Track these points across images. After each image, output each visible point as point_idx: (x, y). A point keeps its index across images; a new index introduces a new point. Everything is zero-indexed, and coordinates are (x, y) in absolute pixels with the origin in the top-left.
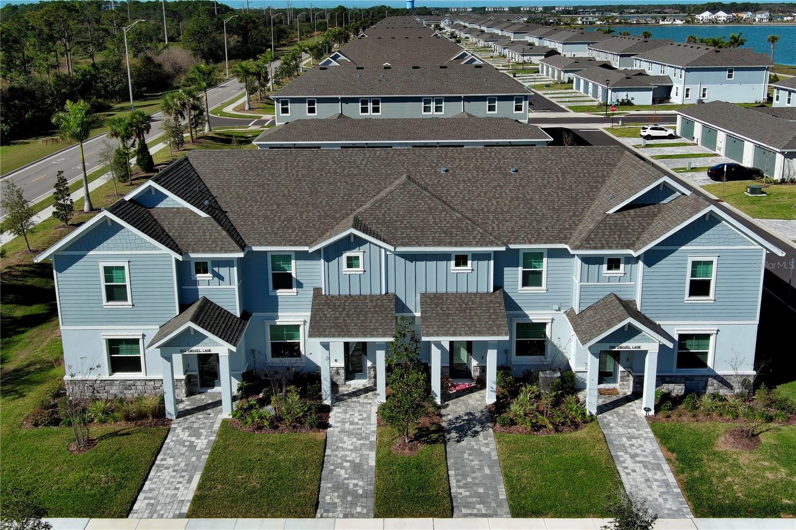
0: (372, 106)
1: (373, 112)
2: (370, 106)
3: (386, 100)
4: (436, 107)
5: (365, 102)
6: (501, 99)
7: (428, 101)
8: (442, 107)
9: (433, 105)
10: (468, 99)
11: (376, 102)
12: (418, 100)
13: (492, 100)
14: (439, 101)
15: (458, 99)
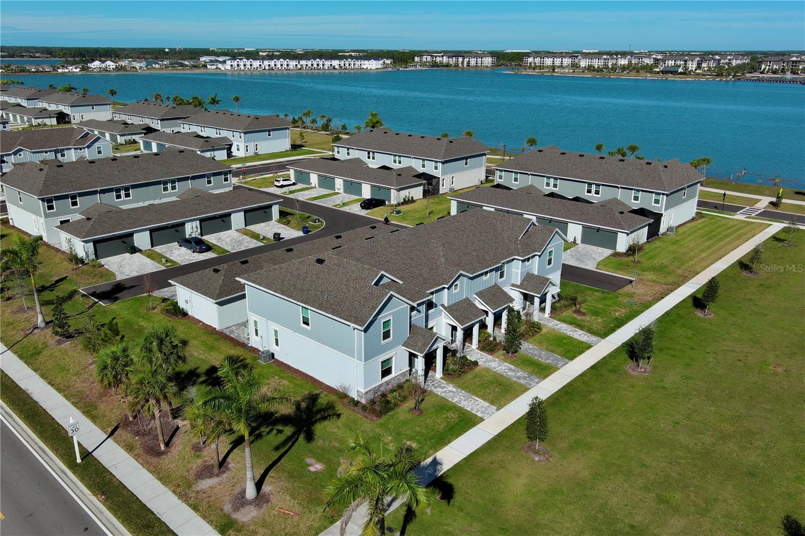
0: (124, 193)
1: (126, 197)
2: (123, 193)
3: (134, 187)
4: (172, 186)
5: (118, 190)
6: (215, 175)
7: (165, 183)
8: (175, 186)
9: (169, 186)
10: (194, 178)
11: (127, 189)
12: (159, 183)
13: (209, 176)
14: (173, 182)
15: (186, 179)
